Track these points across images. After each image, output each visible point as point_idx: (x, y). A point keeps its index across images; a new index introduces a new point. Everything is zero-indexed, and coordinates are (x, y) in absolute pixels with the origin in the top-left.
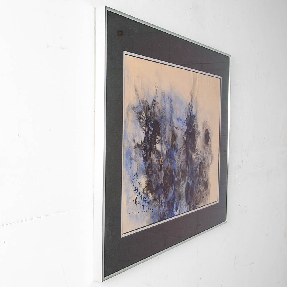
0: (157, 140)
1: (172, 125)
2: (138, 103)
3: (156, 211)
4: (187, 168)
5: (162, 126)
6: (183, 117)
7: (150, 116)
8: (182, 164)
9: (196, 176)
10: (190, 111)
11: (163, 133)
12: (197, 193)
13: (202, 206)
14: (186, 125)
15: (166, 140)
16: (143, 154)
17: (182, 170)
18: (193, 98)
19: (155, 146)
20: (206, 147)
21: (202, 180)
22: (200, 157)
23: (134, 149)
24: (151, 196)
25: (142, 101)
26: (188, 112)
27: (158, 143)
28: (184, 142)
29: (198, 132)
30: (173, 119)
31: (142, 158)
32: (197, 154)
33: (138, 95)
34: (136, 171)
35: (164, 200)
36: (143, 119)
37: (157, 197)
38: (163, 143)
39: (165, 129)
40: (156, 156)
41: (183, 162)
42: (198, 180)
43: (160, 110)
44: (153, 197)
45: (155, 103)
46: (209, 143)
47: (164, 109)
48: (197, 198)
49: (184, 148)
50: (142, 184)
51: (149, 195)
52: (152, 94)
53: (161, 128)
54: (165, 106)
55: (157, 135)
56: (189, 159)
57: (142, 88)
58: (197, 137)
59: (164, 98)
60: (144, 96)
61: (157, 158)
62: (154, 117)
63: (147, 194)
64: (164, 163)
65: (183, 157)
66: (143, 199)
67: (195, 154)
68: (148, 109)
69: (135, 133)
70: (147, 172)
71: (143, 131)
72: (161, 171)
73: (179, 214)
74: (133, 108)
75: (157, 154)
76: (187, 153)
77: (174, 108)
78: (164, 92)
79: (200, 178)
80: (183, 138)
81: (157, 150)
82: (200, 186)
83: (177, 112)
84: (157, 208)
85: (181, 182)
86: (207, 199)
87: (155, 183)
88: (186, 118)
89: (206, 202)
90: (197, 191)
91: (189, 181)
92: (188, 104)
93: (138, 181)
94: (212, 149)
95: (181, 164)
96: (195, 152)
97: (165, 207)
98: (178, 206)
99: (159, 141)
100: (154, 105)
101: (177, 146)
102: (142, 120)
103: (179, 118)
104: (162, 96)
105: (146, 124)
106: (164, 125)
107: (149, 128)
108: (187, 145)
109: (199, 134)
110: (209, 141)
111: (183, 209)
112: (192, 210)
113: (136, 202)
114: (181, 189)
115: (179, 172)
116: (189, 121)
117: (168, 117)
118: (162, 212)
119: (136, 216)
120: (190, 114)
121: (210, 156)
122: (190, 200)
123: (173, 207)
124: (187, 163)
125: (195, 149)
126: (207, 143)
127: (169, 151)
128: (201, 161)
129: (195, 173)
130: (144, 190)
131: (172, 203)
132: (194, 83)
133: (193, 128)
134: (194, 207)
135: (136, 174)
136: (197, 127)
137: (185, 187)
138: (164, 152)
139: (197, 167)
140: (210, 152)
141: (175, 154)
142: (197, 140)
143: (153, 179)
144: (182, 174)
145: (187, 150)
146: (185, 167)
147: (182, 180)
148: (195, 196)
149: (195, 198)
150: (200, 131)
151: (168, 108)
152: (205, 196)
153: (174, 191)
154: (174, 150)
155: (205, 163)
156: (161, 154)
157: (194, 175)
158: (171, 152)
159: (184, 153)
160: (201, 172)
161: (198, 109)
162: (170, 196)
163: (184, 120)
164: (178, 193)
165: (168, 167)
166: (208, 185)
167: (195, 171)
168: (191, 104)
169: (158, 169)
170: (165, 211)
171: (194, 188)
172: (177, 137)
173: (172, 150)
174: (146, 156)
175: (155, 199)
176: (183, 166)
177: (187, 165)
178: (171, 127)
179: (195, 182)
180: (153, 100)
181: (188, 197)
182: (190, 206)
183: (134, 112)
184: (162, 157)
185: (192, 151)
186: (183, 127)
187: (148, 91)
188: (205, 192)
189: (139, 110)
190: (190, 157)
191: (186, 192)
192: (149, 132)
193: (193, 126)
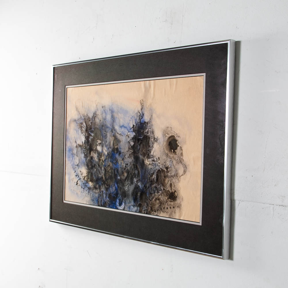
0: (97, 143)
1: (114, 131)
2: (79, 117)
3: (96, 197)
4: (135, 171)
5: (103, 132)
6: (129, 124)
7: (91, 126)
8: (127, 166)
9: (152, 182)
10: (139, 119)
11: (104, 138)
12: (154, 200)
13: (163, 216)
14: (133, 132)
16: (84, 152)
17: (128, 172)
18: (145, 105)
19: (96, 148)
20: (171, 156)
21: (164, 189)
22: (158, 164)
23: (76, 148)
24: (91, 184)
25: (83, 115)
26: (136, 120)
27: (98, 145)
28: (130, 147)
29: (154, 138)
30: (115, 127)
31: (83, 155)
32: (154, 161)
33: (79, 112)
34: (78, 163)
35: (105, 191)
36: (84, 128)
37: (97, 186)
38: (104, 146)
39: (106, 135)
40: (97, 155)
41: (129, 165)
42: (156, 187)
43: (100, 120)
44: (93, 185)
45: (96, 115)
46: (178, 151)
47: (105, 119)
48: (154, 205)
49: (131, 153)
50: (83, 173)
51: (89, 182)
52: (93, 110)
53: (102, 134)
54: (106, 117)
55: (97, 139)
56: (138, 163)
57: (82, 106)
58: (153, 143)
59: (104, 110)
60: (85, 111)
61: (98, 156)
62: (95, 126)
63: (87, 182)
64: (105, 162)
65: (129, 160)
66: (84, 184)
67: (150, 160)
68: (88, 121)
69: (77, 137)
70: (88, 166)
71: (83, 136)
72: (101, 167)
73: (124, 210)
74: (75, 120)
75: (97, 153)
76: (136, 159)
77: (116, 118)
78: (105, 106)
79: (160, 186)
80: (129, 143)
81: (97, 151)
82: (159, 194)
83: (120, 121)
84: (97, 195)
85: (126, 182)
86: (175, 213)
87: (95, 175)
88: (134, 126)
89: (171, 214)
90: (153, 198)
91: (139, 184)
92: (136, 112)
93: (80, 169)
94: (185, 158)
95: (125, 166)
96: (149, 158)
97: (106, 197)
98: (122, 203)
99: (100, 144)
100: (95, 117)
101: (120, 150)
102: (83, 129)
103: (123, 126)
104: (103, 109)
105: (86, 130)
106: (105, 131)
107: (89, 134)
108: (136, 150)
109: (156, 140)
110: (176, 149)
111: (129, 208)
112: (144, 213)
113: (77, 184)
114: (127, 189)
115: (123, 173)
116: (139, 127)
117: (109, 125)
118: (102, 200)
119: (77, 194)
120: (140, 121)
121: (182, 166)
122: (141, 203)
123: (116, 201)
124: (135, 166)
125: (148, 155)
126: (172, 150)
127: (110, 153)
128: (161, 169)
129: (149, 179)
130: (85, 177)
131: (114, 197)
132: (147, 90)
133: (145, 134)
134: (148, 212)
135: (78, 165)
136: (153, 134)
137: (132, 188)
138: (104, 153)
139: (153, 173)
140: (181, 161)
141: (117, 156)
142: (153, 147)
143: (93, 171)
144: (127, 175)
145: (135, 155)
146: (132, 170)
147: (128, 180)
148: (149, 202)
149: (151, 204)
150: (157, 137)
151: (109, 117)
152: (170, 208)
153: (117, 188)
154: (117, 153)
155: (170, 172)
156: (102, 154)
157: (147, 180)
158: (112, 154)
159: (131, 157)
160: (161, 180)
161: (154, 116)
162: (111, 190)
163: (130, 127)
164: (122, 190)
165: (109, 166)
166: (176, 197)
167: (149, 176)
168: (140, 112)
169: (99, 165)
170: (106, 201)
171: (147, 193)
172: (121, 141)
173: (114, 152)
174: (87, 154)
175: (95, 188)
176: (129, 168)
177: (135, 168)
178: (113, 134)
179: (149, 187)
180: (94, 114)
181: (138, 199)
182: (141, 208)
183: (76, 123)
184: (103, 156)
185: (144, 157)
186: (129, 133)
187: (89, 107)
188: (169, 203)
189: (80, 122)
190: (141, 161)
191: (133, 192)
192: (90, 137)
193: (146, 133)
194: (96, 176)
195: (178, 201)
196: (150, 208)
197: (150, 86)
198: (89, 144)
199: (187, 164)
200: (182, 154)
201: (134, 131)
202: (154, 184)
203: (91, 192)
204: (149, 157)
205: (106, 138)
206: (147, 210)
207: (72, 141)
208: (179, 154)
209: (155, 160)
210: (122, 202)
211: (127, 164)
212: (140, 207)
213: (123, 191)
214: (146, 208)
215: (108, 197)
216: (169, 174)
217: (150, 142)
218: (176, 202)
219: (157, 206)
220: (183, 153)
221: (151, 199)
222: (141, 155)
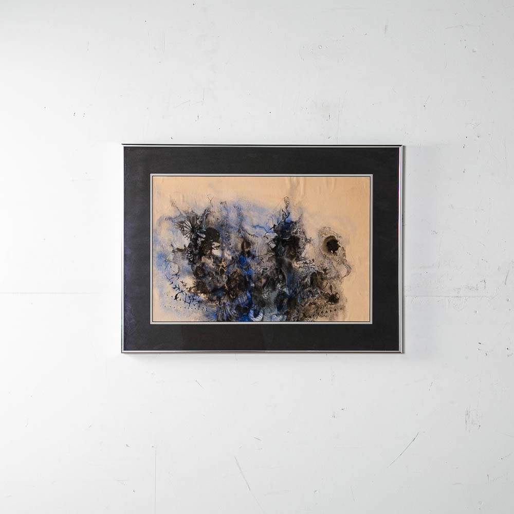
0: (213, 246)
1: (242, 232)
2: (178, 214)
3: (213, 311)
4: (278, 276)
5: (223, 233)
6: (267, 224)
7: (200, 225)
8: (265, 271)
9: (305, 286)
10: (283, 218)
11: (226, 240)
12: (307, 305)
13: (320, 321)
15: (231, 246)
16: (187, 258)
18: (291, 203)
19: (211, 252)
20: (330, 257)
21: (321, 292)
22: (313, 266)
23: (173, 253)
24: (202, 297)
25: (184, 212)
26: (278, 219)
27: (215, 248)
28: (270, 249)
29: (306, 239)
30: (244, 226)
31: (187, 262)
32: (306, 263)
33: (177, 208)
34: (177, 271)
35: (228, 303)
36: (186, 227)
37: (215, 298)
38: (226, 249)
39: (229, 236)
40: (212, 261)
42: (310, 291)
43: (218, 219)
44: (207, 297)
45: (209, 212)
46: (339, 251)
47: (226, 217)
48: (308, 310)
49: (271, 256)
50: (186, 284)
51: (199, 294)
52: (203, 206)
53: (221, 235)
54: (228, 215)
55: (213, 242)
56: (282, 268)
57: (183, 201)
58: (304, 245)
59: (225, 207)
60: (189, 207)
61: (214, 262)
62: (207, 225)
63: (196, 294)
64: (228, 268)
65: (269, 264)
66: (189, 297)
67: (301, 262)
68: (195, 219)
69: (174, 240)
70: (196, 274)
71: (187, 238)
72: (221, 275)
73: (262, 321)
74: (170, 218)
75: (213, 258)
76: (280, 262)
77: (246, 216)
78: (226, 202)
79: (316, 289)
80: (269, 245)
81: (214, 256)
82: (315, 298)
83: (252, 220)
84: (215, 309)
85: (265, 289)
86: (337, 315)
87: (210, 286)
88: (275, 225)
89: (332, 317)
90: (306, 303)
91: (285, 290)
92: (278, 210)
93: (181, 279)
94: (348, 258)
95: (263, 271)
97: (231, 310)
99: (219, 246)
100: (208, 214)
101: (253, 253)
102: (185, 229)
103: (258, 226)
104: (222, 206)
105: (193, 231)
106: (228, 232)
107: (198, 235)
108: (279, 253)
109: (308, 241)
110: (337, 249)
111: (271, 317)
112: (294, 321)
113: (176, 298)
114: (266, 296)
115: (259, 279)
116: (282, 227)
117: (233, 225)
118: (225, 313)
119: (177, 311)
120: (285, 221)
121: (344, 267)
122: (289, 311)
123: (249, 313)
124: (279, 271)
125: (298, 257)
126: (332, 251)
127: (236, 257)
128: (317, 271)
129: (300, 283)
130: (190, 289)
131: (246, 308)
132: (294, 187)
133: (293, 235)
134: (299, 319)
135: (176, 275)
136: (304, 234)
137: (274, 295)
138: (227, 258)
139: (306, 277)
140: (343, 262)
141: (249, 260)
142: (304, 248)
143: (207, 281)
144: (266, 282)
145: (278, 258)
146: (274, 275)
147: (267, 287)
148: (301, 308)
149: (303, 311)
150: (311, 238)
151: (233, 216)
152: (331, 311)
153: (250, 297)
154: (248, 257)
155: (329, 274)
156: (222, 259)
157: (297, 285)
158: (240, 259)
159: (271, 261)
160: (318, 283)
161: (305, 215)
162: (240, 301)
163: (269, 227)
164: (258, 299)
165: (235, 272)
166: (338, 299)
167: (300, 280)
168: (285, 210)
169: (217, 273)
170: (231, 314)
171: (297, 298)
172: (255, 243)
173: (244, 256)
174: (194, 260)
175: (211, 300)
176: (269, 273)
177: (279, 273)
178: (240, 235)
179: (300, 292)
180: (205, 210)
181: (284, 307)
182: (289, 316)
183: (171, 222)
184: (224, 261)
185: (292, 259)
186: (267, 234)
187: (196, 203)
188: (329, 306)
189: (180, 220)
190: (287, 265)
191: (276, 300)
192: (199, 239)
193: (293, 233)
194: (213, 286)
195: (340, 303)
196: (302, 315)
197: (298, 183)
198: (198, 247)
199: (351, 264)
200: (344, 255)
201: (275, 231)
202: (307, 288)
203: (203, 306)
204: (298, 259)
205: (229, 240)
206: (298, 317)
207: (164, 245)
208: (341, 255)
209: (308, 262)
210: (259, 312)
211: (266, 269)
212: (287, 315)
213: (260, 300)
214: (296, 316)
215: (235, 310)
216: (328, 276)
217: (300, 243)
218: (338, 304)
219: (313, 311)
220: (346, 253)
221: (303, 305)
222: (288, 257)
